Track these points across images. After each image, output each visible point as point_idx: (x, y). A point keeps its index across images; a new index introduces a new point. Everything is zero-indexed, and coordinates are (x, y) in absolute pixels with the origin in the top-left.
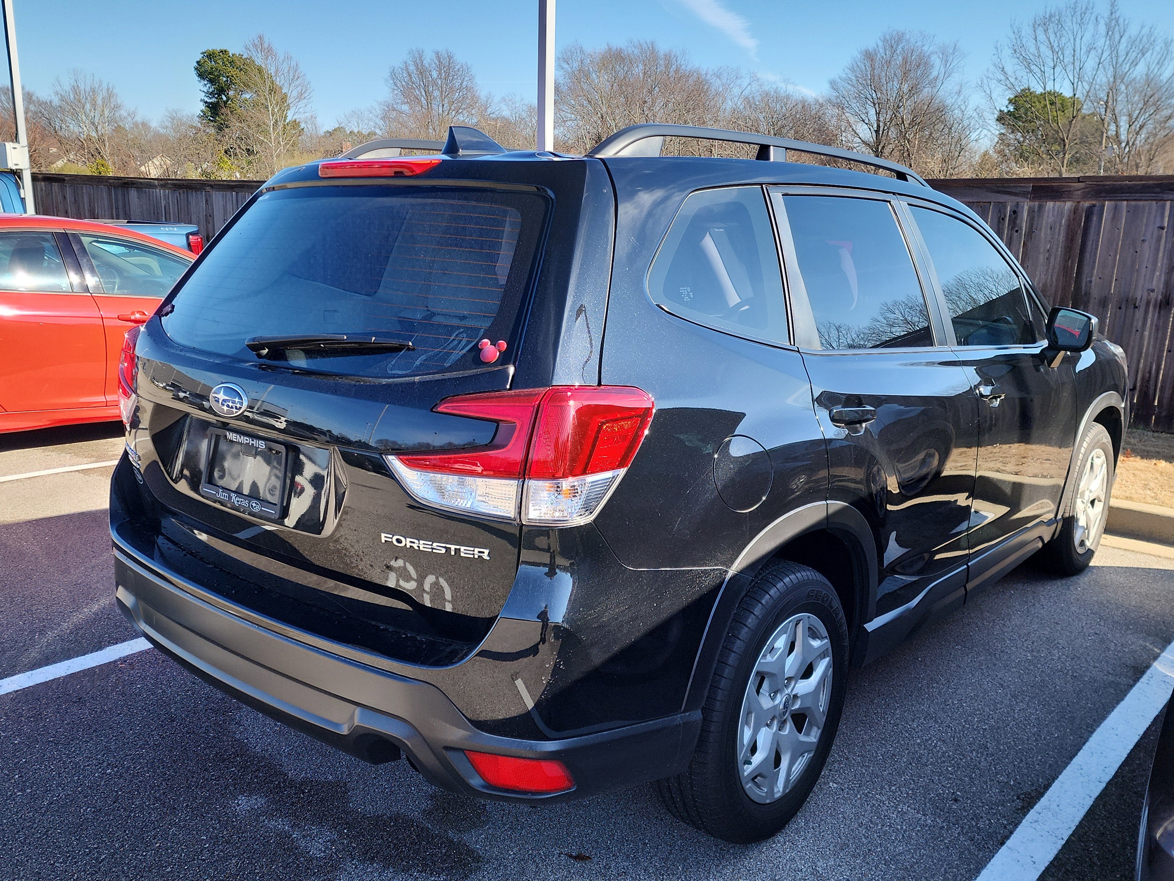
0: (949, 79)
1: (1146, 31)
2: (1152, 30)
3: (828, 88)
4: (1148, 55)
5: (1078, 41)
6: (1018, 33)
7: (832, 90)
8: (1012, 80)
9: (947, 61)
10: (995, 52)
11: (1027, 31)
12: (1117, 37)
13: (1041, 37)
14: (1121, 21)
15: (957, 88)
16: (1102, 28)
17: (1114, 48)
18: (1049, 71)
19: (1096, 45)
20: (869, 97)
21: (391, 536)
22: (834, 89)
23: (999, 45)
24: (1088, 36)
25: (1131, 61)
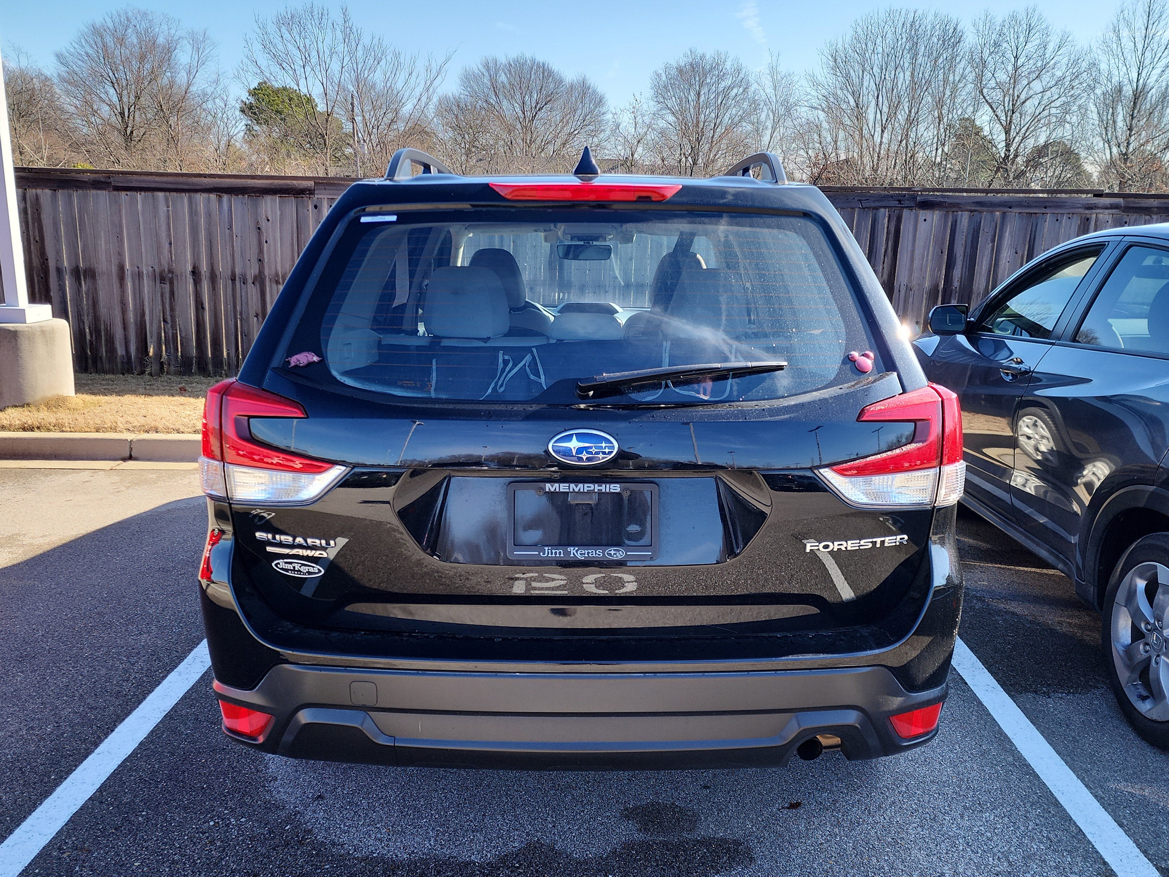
0: (203, 67)
1: (376, 41)
2: (381, 41)
3: (55, 61)
4: (383, 63)
5: (319, 43)
6: (263, 27)
7: (59, 64)
8: (268, 75)
9: (198, 49)
10: (245, 44)
11: (272, 28)
12: (354, 45)
13: (287, 35)
14: (354, 30)
15: (214, 76)
16: (340, 36)
17: (352, 54)
18: (300, 71)
19: (336, 49)
20: (106, 76)
21: (817, 544)
22: (62, 63)
23: (248, 39)
24: (328, 40)
25: (368, 68)
